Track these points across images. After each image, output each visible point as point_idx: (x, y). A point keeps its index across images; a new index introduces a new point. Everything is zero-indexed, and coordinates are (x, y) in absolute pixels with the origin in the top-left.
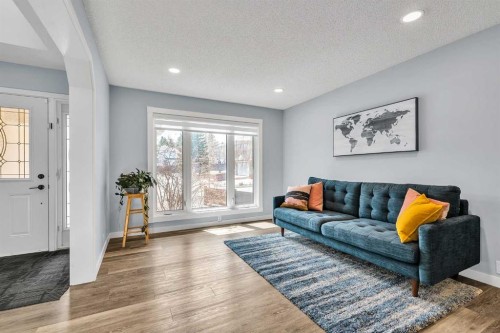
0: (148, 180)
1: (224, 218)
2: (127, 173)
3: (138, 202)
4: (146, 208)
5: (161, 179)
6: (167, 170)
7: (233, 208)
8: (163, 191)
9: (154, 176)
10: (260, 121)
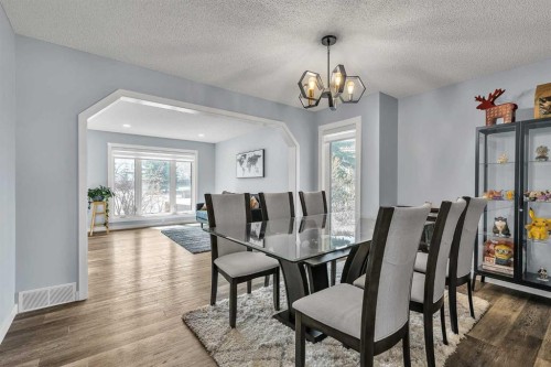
0: (109, 193)
1: (166, 220)
2: (93, 188)
3: (101, 207)
4: (107, 211)
5: (119, 193)
6: (124, 186)
7: (175, 214)
8: (119, 202)
9: (112, 190)
10: (196, 152)
